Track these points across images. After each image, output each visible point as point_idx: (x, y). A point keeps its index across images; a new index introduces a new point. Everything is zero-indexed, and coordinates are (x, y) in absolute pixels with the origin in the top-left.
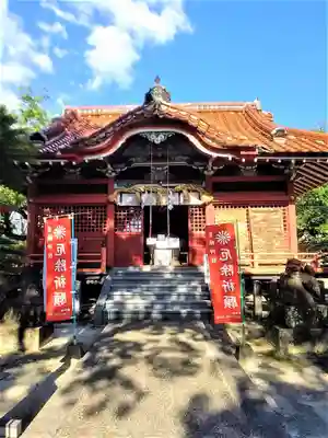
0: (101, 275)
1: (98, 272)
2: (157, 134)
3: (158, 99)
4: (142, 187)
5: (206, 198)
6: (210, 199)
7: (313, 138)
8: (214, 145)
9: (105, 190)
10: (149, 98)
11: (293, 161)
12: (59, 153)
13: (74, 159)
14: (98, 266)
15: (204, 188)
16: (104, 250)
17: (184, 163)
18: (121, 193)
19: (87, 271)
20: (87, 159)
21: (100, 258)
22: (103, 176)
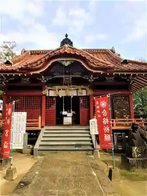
2: (66, 61)
9: (41, 88)
11: (132, 75)
12: (18, 70)
13: (25, 73)
14: (37, 126)
16: (40, 118)
18: (49, 90)
20: (32, 73)
21: (37, 121)
22: (40, 82)
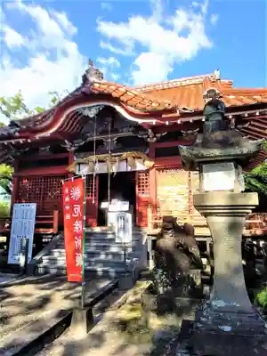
0: (53, 235)
1: (51, 231)
2: (90, 108)
3: (92, 79)
4: (94, 158)
5: (149, 164)
6: (151, 164)
7: (248, 94)
8: (137, 111)
9: (66, 162)
10: (85, 79)
11: (230, 117)
12: (17, 134)
13: (27, 138)
14: (51, 226)
15: (148, 155)
16: (56, 212)
17: (131, 134)
18: (79, 164)
19: (41, 230)
20: (37, 137)
21: (52, 219)
22: (65, 150)
